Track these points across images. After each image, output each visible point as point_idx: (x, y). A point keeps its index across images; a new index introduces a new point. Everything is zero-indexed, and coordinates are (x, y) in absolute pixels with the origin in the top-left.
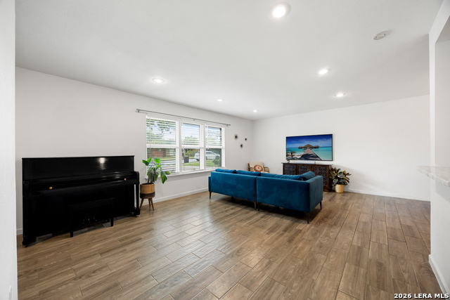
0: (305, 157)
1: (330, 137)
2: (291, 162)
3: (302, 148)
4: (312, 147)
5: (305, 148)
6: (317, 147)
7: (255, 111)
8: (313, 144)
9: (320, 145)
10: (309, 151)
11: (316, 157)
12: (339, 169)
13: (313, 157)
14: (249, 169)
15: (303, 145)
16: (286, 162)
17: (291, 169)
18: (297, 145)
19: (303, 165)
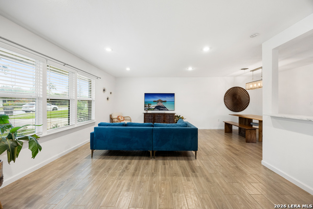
0: (158, 108)
1: (173, 95)
2: (149, 112)
3: (155, 102)
4: (162, 102)
5: (158, 102)
6: (165, 102)
7: (128, 69)
8: (163, 99)
9: (167, 100)
10: (160, 104)
11: (164, 108)
12: (180, 116)
13: (163, 107)
14: (111, 119)
15: (156, 100)
16: (145, 112)
17: (150, 118)
18: (152, 100)
19: (159, 114)
